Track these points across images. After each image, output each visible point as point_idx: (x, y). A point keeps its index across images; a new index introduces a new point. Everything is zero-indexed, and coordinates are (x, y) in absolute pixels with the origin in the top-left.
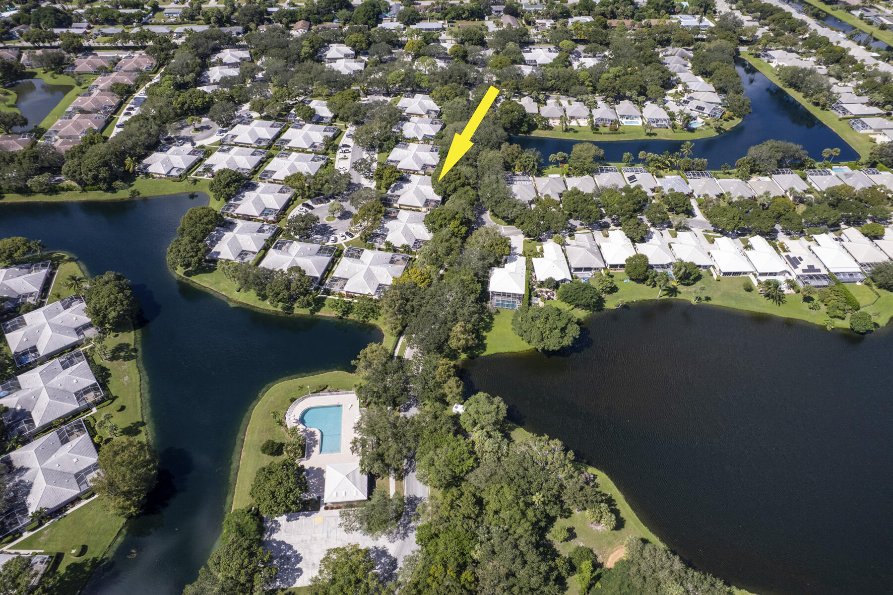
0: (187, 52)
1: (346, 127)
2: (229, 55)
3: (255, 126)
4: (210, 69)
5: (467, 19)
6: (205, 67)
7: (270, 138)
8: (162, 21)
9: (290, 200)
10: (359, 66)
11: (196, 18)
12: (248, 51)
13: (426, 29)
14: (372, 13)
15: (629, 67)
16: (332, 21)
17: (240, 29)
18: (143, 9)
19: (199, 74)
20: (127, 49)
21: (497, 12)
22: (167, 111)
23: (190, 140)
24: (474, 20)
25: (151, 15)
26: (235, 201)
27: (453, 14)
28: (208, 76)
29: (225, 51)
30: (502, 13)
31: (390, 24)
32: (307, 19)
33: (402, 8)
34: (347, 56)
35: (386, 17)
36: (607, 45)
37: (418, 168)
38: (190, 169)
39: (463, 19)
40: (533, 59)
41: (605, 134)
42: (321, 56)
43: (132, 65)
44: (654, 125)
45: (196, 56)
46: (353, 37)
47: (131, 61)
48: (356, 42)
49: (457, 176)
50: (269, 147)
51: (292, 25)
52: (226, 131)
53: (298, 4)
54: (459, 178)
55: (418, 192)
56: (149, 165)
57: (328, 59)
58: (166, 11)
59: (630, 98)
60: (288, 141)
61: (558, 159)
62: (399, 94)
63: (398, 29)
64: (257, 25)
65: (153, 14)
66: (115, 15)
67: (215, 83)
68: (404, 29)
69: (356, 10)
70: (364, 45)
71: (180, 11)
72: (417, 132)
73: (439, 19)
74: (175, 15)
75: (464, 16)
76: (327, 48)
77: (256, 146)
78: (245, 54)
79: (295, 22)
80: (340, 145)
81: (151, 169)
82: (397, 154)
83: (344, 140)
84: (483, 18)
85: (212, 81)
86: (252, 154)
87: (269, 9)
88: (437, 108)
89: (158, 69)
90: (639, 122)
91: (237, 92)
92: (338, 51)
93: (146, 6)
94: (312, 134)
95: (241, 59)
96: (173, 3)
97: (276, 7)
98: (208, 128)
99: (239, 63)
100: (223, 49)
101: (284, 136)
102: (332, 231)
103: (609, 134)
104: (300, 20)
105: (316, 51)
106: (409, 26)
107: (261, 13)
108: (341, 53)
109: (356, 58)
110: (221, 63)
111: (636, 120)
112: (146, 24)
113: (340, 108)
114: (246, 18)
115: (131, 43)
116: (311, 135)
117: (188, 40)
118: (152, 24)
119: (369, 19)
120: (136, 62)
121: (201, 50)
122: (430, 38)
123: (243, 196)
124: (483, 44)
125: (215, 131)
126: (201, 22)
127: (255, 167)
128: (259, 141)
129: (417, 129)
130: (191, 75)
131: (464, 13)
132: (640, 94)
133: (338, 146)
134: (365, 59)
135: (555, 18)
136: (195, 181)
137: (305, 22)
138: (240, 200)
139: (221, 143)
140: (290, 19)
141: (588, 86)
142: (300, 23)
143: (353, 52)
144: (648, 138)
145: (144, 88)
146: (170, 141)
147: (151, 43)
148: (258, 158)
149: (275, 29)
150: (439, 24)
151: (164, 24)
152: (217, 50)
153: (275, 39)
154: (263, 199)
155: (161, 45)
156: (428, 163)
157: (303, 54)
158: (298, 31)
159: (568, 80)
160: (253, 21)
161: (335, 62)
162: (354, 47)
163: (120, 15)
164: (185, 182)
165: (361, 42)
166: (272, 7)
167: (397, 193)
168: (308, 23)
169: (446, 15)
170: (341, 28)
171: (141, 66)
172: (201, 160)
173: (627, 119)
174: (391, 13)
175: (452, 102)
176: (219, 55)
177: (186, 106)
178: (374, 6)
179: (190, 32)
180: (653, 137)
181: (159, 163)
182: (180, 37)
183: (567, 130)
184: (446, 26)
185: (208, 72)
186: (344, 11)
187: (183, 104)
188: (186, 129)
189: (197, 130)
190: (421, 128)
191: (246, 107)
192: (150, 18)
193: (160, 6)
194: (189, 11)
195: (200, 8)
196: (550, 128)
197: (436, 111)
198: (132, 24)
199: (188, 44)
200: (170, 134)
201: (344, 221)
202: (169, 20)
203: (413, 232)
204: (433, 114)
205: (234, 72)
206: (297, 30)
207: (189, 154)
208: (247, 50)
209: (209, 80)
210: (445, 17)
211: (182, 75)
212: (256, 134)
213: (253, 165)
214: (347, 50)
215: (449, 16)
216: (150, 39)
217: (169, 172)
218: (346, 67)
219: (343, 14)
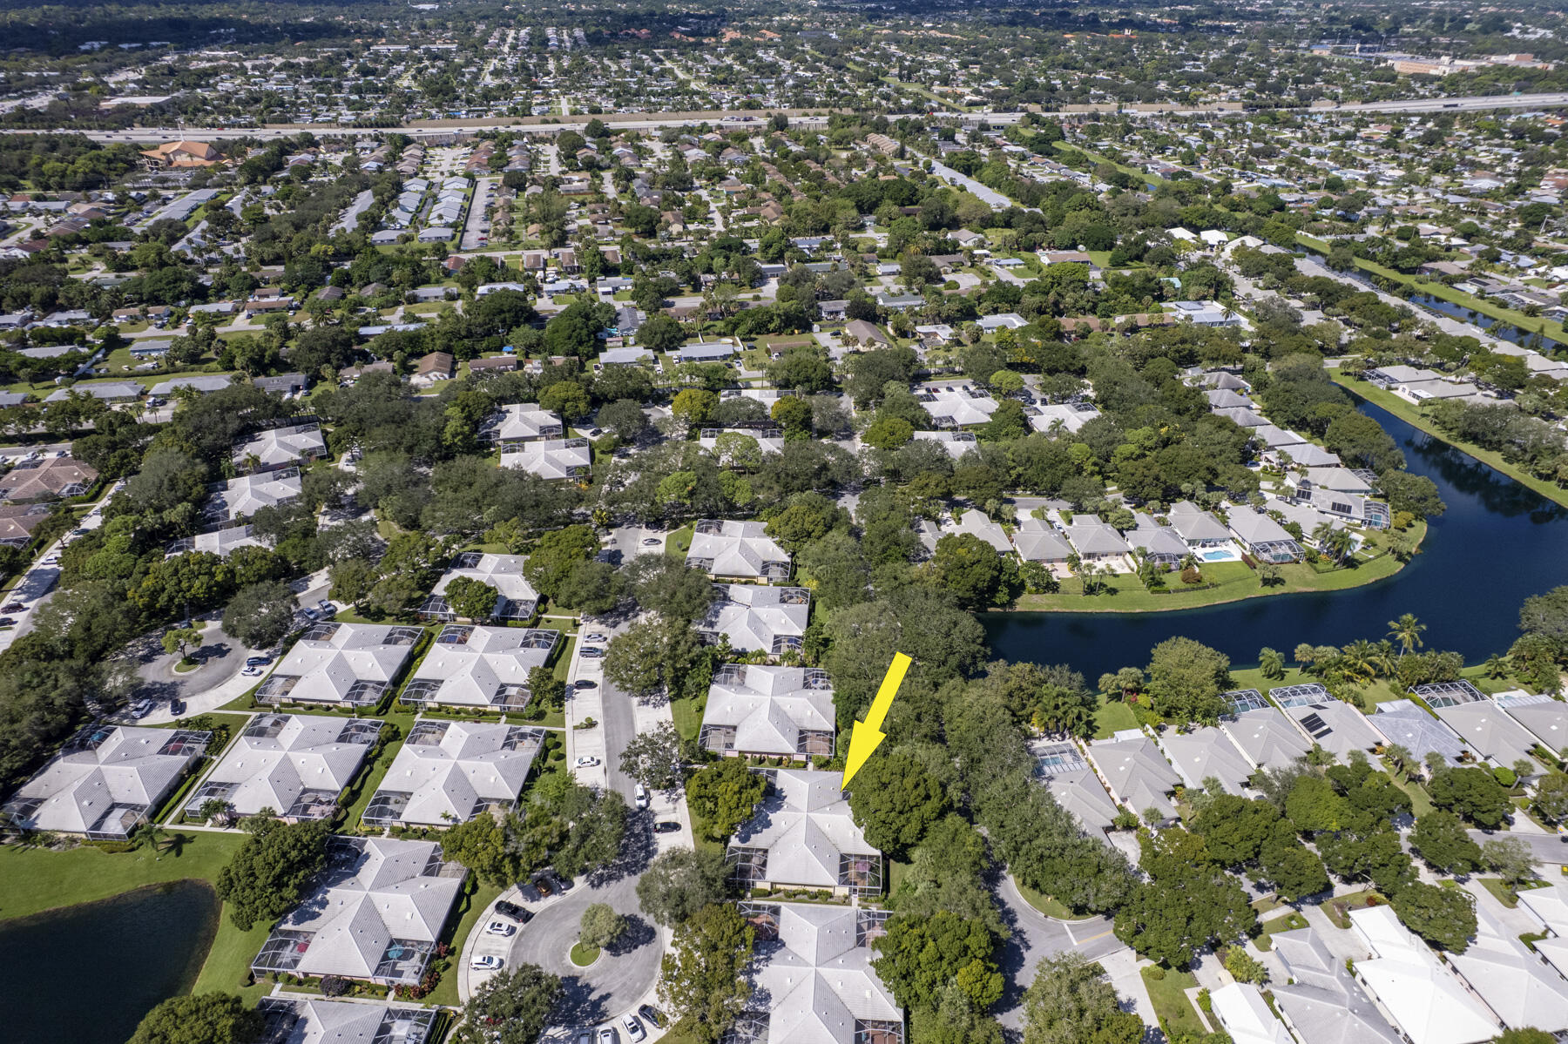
0: (176, 449)
1: (576, 625)
2: (274, 446)
3: (349, 646)
4: (230, 481)
5: (779, 331)
6: (216, 479)
7: (386, 679)
8: (125, 368)
9: (460, 896)
10: (579, 458)
11: (204, 356)
12: (318, 433)
13: (701, 359)
14: (584, 332)
15: (1162, 426)
16: (499, 349)
17: (300, 378)
18: (83, 343)
19: (201, 502)
20: (29, 440)
21: (831, 313)
22: (108, 622)
23: (168, 694)
24: (793, 333)
25: (99, 356)
26: (298, 921)
27: (750, 323)
28: (225, 504)
29: (265, 434)
30: (842, 315)
31: (622, 353)
32: (447, 350)
33: (641, 314)
34: (545, 431)
35: (611, 335)
36: (1082, 372)
37: (788, 746)
38: (161, 806)
39: (769, 332)
40: (946, 414)
41: (1177, 591)
42: (488, 436)
43: (36, 484)
44: (1266, 556)
45: (195, 456)
46: (558, 390)
47: (33, 475)
48: (567, 400)
49: (921, 790)
50: (384, 707)
51: (414, 362)
52: (267, 661)
53: (423, 316)
54: (928, 797)
55: (817, 839)
56: (41, 801)
57: (505, 440)
58: (135, 346)
59: (1191, 497)
60: (434, 684)
61: (1123, 684)
62: (682, 520)
63: (641, 362)
64: (338, 368)
65: (105, 355)
66: (12, 364)
67: (242, 521)
68: (656, 361)
69: (549, 327)
70: (582, 406)
71: (167, 344)
72: (758, 632)
73: (722, 335)
74: (154, 354)
75: (771, 326)
76: (502, 416)
77: (349, 705)
78: (310, 440)
79: (421, 355)
80: (570, 681)
81: (45, 819)
82: (722, 703)
83: (580, 667)
84: (807, 328)
85: (232, 517)
86: (343, 738)
87: (363, 331)
88: (784, 557)
89: (102, 488)
90: (1235, 554)
91: (294, 547)
92: (525, 420)
93: (89, 337)
94: (494, 659)
95: (302, 452)
96: (153, 328)
97: (376, 325)
98: (220, 651)
99: (299, 463)
100: (261, 429)
101: (423, 671)
102: (596, 1004)
103: (1186, 590)
104: (432, 351)
105: (476, 426)
106: (662, 351)
107: (347, 344)
108: (532, 426)
109: (566, 435)
110: (258, 467)
111: (1222, 548)
112: (86, 376)
113: (557, 580)
114: (314, 356)
115: (40, 428)
116: (493, 664)
117: (179, 417)
118: (100, 377)
119: (580, 343)
120: (47, 478)
121: (208, 440)
122: (717, 379)
123: (323, 904)
124: (830, 385)
125: (238, 663)
126: (213, 365)
127: (350, 783)
128: (358, 687)
129: (756, 623)
130: (180, 508)
131: (771, 320)
132: (1210, 487)
133: (562, 684)
134: (586, 433)
135: (950, 320)
136: (179, 842)
137: (442, 355)
138: (315, 916)
139: (254, 699)
140: (408, 350)
141: (1092, 474)
142: (433, 358)
143: (558, 422)
144: (1268, 591)
145: (58, 543)
146: (112, 705)
147: (89, 425)
148: (357, 750)
149: (380, 377)
150: (725, 346)
151: (129, 376)
152: (248, 432)
153: (382, 404)
154: (383, 910)
155: (113, 433)
156: (808, 726)
157: (448, 436)
158: (428, 379)
159: (1051, 466)
160: (328, 361)
161: (522, 448)
162: (560, 412)
163: (25, 363)
164: (146, 852)
165: (576, 399)
166: (367, 324)
167: (757, 841)
168: (449, 358)
169: (736, 326)
170: (520, 365)
171: (57, 485)
172: (197, 766)
173: (1204, 546)
174: (621, 326)
175: (821, 544)
176: (250, 449)
177: (162, 600)
178: (587, 317)
179: (188, 394)
180: (1279, 590)
181: (69, 796)
182: (163, 403)
183: (1091, 590)
184: (740, 348)
185: (224, 494)
186: (525, 329)
187: (155, 594)
188: (161, 660)
189: (190, 661)
190: (764, 617)
191: (320, 580)
192: (98, 362)
193: (123, 335)
194: (186, 345)
195: (213, 336)
196: (1052, 587)
197: (783, 565)
198: (52, 378)
199: (179, 428)
200: (115, 682)
201: (625, 960)
202: (140, 367)
203: (843, 996)
204: (776, 573)
205: (289, 488)
206: (426, 374)
207: (164, 751)
208: (315, 428)
209: (227, 514)
210: (733, 330)
211: (159, 510)
212: (349, 668)
213: (346, 777)
214: (545, 418)
215: (742, 328)
216: (87, 419)
217: (98, 825)
218: (550, 460)
219: (526, 337)
